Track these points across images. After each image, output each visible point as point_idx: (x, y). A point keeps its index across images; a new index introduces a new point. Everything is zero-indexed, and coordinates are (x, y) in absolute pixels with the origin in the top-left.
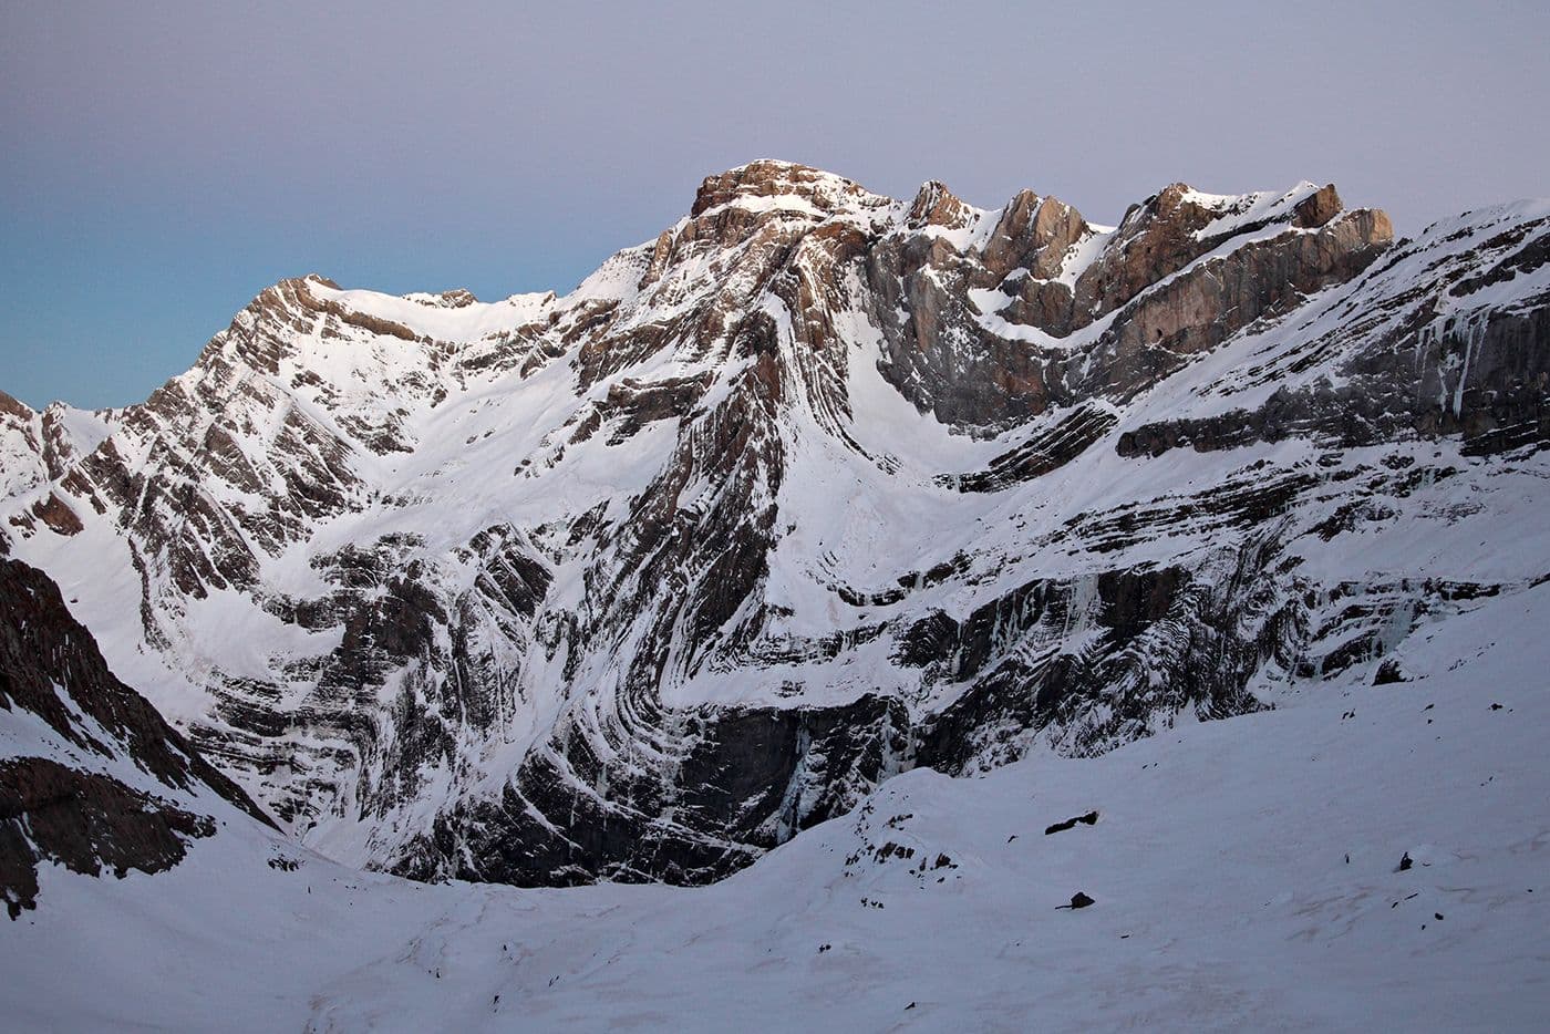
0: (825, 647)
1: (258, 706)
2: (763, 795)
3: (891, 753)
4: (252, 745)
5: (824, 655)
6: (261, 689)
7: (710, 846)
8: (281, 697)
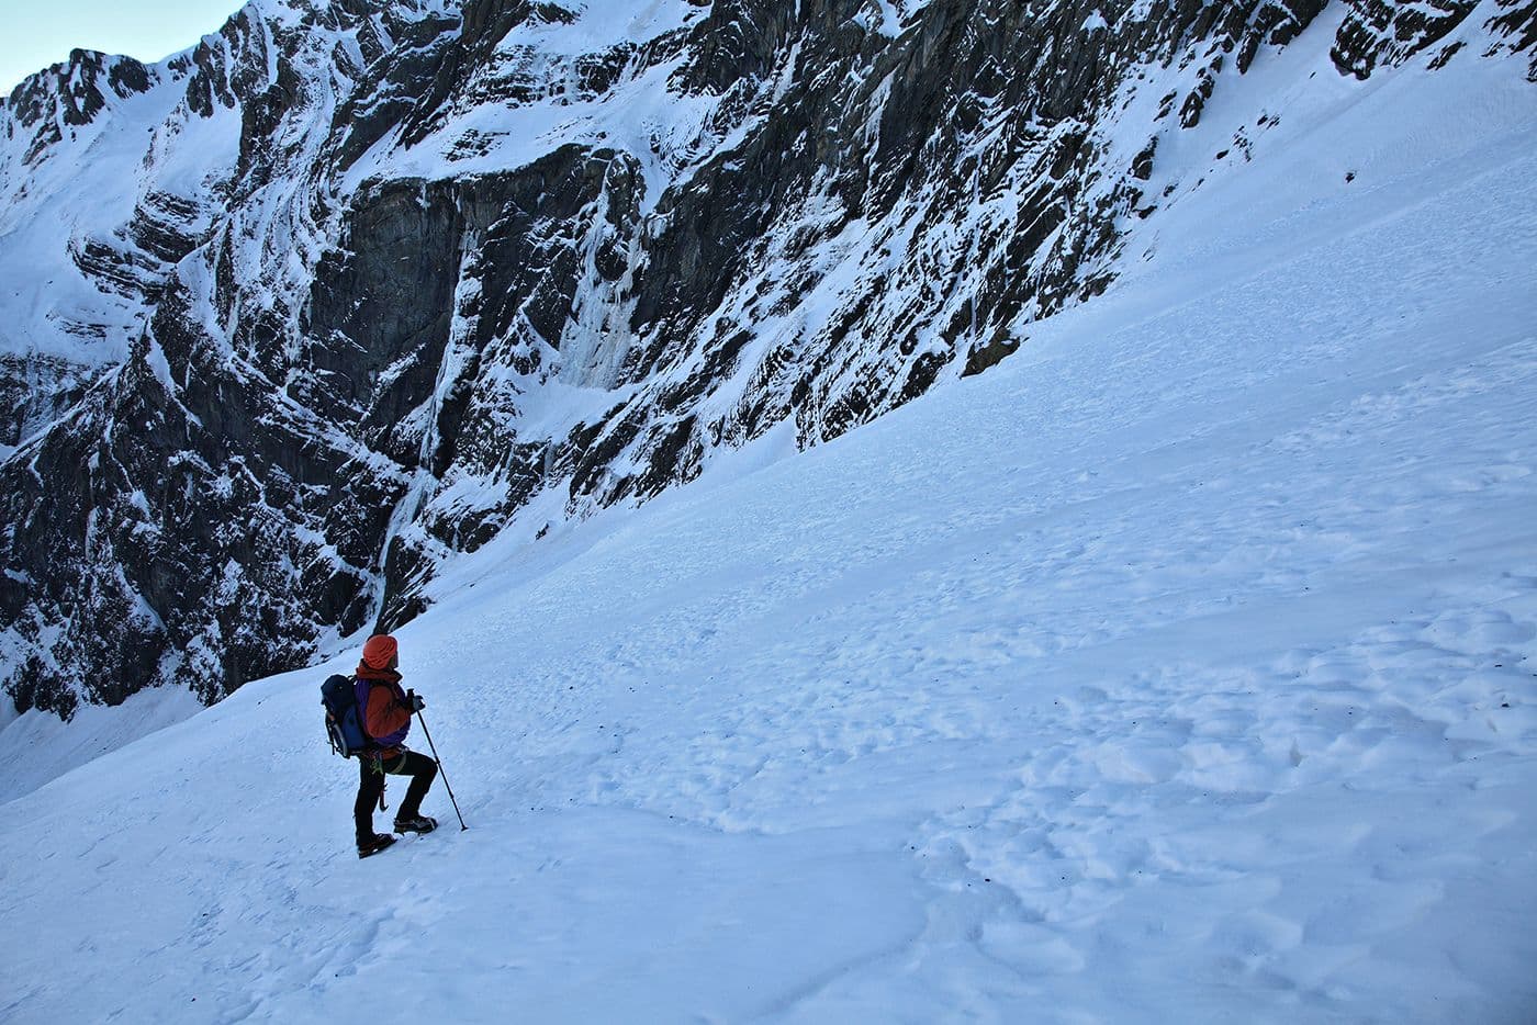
0: (584, 72)
1: (163, 225)
2: (409, 360)
3: (596, 284)
4: (149, 270)
5: (581, 87)
6: (175, 207)
7: (332, 446)
8: (195, 217)
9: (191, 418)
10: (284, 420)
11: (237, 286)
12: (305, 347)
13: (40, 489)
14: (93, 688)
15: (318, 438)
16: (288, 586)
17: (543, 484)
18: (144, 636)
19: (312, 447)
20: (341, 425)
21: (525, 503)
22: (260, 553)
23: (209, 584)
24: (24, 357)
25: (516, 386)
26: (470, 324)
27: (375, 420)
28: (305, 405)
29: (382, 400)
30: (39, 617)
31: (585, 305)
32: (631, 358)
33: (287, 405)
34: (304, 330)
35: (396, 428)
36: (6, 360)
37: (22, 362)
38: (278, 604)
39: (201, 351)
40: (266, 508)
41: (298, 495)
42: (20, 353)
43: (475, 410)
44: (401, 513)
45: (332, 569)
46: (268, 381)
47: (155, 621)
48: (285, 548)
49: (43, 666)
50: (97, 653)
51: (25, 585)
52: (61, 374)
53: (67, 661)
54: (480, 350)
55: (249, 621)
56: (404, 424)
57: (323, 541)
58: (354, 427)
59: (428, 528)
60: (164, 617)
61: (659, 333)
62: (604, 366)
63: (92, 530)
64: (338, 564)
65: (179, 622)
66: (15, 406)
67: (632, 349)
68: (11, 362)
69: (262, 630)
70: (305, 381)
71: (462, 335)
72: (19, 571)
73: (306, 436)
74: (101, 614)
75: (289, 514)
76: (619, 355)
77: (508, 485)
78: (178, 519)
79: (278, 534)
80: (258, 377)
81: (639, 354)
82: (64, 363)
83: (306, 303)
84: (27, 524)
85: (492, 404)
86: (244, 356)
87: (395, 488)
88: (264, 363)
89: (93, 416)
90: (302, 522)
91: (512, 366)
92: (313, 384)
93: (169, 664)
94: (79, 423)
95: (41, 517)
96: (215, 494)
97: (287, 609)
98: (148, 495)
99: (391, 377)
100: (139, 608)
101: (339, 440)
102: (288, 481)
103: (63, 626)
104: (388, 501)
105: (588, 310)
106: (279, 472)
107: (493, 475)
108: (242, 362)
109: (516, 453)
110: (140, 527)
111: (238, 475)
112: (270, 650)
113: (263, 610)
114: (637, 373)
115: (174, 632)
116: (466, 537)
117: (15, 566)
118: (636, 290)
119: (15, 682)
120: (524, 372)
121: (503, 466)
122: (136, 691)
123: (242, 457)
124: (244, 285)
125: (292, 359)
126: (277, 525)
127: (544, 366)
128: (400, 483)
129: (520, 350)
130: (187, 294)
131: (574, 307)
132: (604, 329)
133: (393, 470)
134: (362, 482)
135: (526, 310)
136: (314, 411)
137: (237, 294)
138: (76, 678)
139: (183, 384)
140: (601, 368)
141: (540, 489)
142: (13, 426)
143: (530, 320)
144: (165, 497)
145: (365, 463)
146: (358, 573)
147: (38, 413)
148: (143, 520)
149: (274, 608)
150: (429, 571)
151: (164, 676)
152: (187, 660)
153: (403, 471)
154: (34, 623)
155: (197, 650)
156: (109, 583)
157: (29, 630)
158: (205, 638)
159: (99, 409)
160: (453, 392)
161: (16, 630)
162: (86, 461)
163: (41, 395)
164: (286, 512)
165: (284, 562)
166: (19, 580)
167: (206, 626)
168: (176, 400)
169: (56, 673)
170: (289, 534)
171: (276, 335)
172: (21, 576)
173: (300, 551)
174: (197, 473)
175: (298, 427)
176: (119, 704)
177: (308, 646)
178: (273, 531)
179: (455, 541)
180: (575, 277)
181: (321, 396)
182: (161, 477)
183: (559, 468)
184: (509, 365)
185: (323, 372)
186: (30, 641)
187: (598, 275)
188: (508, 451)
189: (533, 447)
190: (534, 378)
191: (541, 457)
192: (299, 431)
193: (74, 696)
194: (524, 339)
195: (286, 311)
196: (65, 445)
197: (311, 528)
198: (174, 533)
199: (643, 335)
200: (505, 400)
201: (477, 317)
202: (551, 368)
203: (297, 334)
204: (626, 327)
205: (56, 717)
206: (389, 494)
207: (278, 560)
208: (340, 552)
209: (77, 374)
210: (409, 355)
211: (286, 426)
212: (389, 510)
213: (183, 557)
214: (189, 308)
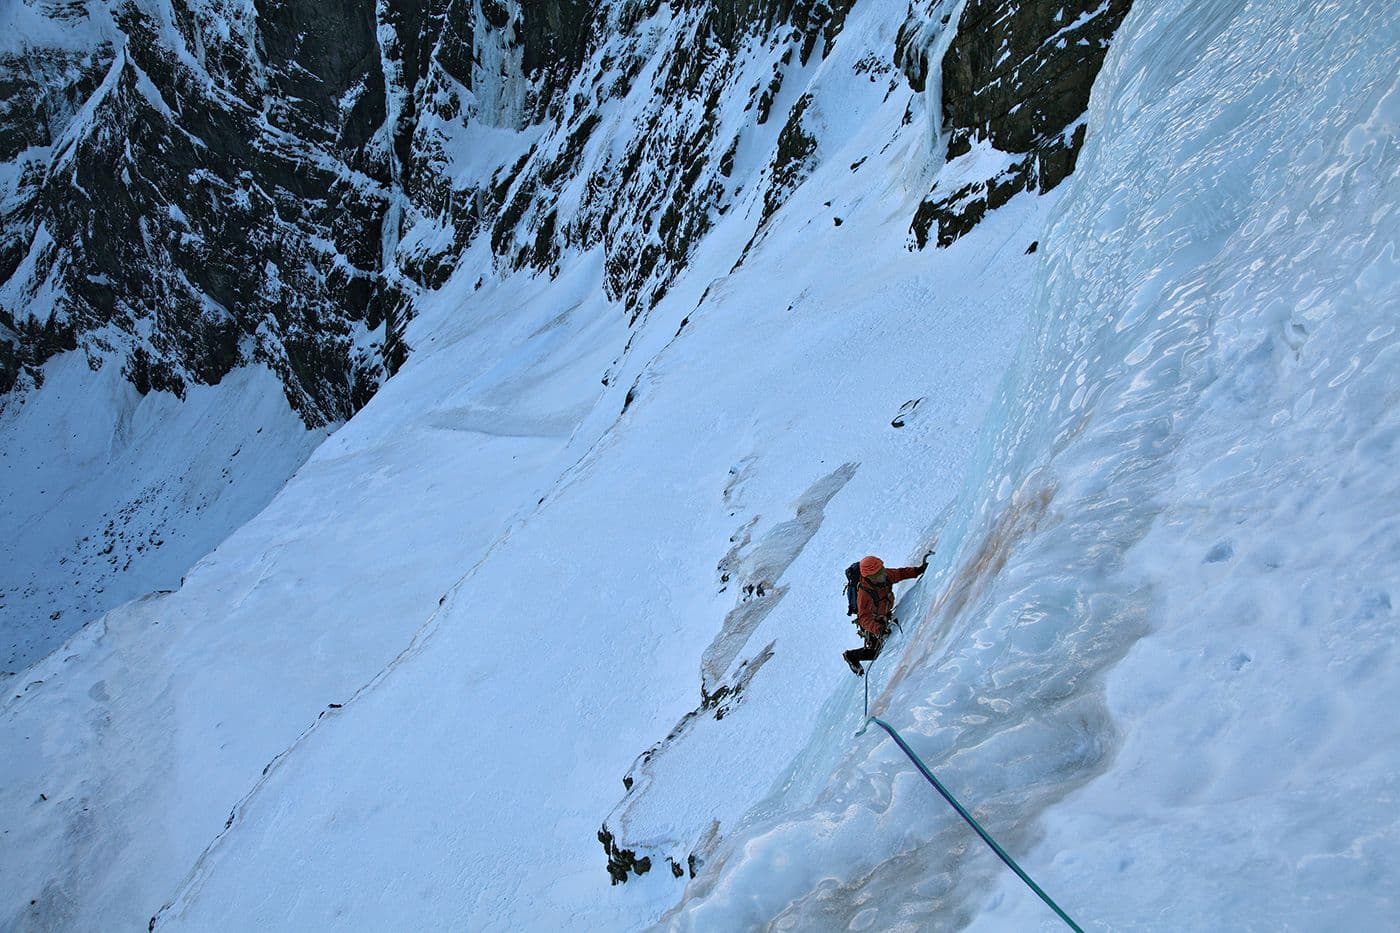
9: (196, 141)
10: (273, 147)
11: (192, 13)
12: (270, 77)
13: (89, 203)
14: (193, 372)
15: (306, 159)
16: (318, 289)
17: (478, 228)
18: (219, 329)
19: (304, 169)
20: (321, 145)
21: (468, 246)
22: (288, 263)
23: (257, 279)
24: (22, 54)
25: (445, 134)
26: (397, 67)
27: (346, 142)
28: (286, 131)
29: (348, 126)
30: (130, 313)
31: (484, 50)
32: (530, 100)
33: (271, 133)
34: (264, 61)
35: (366, 149)
36: (6, 62)
37: (22, 60)
38: (314, 305)
39: (182, 80)
40: (282, 223)
41: (304, 209)
42: (17, 51)
43: (416, 159)
44: (389, 225)
45: (348, 276)
46: (248, 107)
47: (224, 314)
48: (307, 257)
49: (147, 355)
50: (185, 343)
51: (108, 286)
52: (63, 66)
53: (165, 350)
54: (411, 90)
55: (296, 320)
56: (371, 145)
57: (335, 250)
58: (332, 147)
59: (401, 270)
60: (231, 309)
61: (546, 81)
62: (510, 107)
63: (146, 236)
64: (351, 271)
65: (244, 313)
66: (35, 107)
67: (528, 93)
68: (12, 62)
69: (307, 327)
70: (279, 107)
71: (393, 77)
72: (98, 275)
73: (295, 159)
74: (179, 313)
75: (302, 227)
76: (519, 99)
77: (453, 228)
78: (214, 229)
79: (298, 245)
80: (239, 104)
81: (534, 99)
82: (61, 54)
83: (257, 36)
84: (90, 234)
85: (427, 154)
86: (221, 84)
87: (379, 204)
88: (239, 89)
89: (110, 131)
90: (314, 232)
91: (437, 115)
92: (287, 110)
93: (247, 347)
94: (100, 139)
95: (99, 227)
96: (237, 207)
97: (323, 309)
98: (183, 207)
99: (349, 105)
100: (208, 305)
101: (324, 161)
102: (292, 198)
103: (152, 318)
104: (376, 215)
105: (487, 56)
106: (283, 193)
107: (441, 218)
108: (221, 91)
109: (455, 200)
110: (185, 239)
111: (251, 189)
112: (319, 341)
113: (305, 310)
114: (536, 115)
115: (242, 321)
116: (431, 277)
117: (95, 271)
118: (519, 39)
119: (130, 371)
120: (448, 118)
121: (447, 211)
122: (228, 371)
123: (249, 172)
124: (198, 11)
125: (262, 88)
126: (295, 238)
127: (464, 108)
128: (381, 198)
129: (441, 97)
130: (151, 22)
131: (475, 54)
132: (503, 73)
133: (372, 188)
134: (351, 200)
135: (437, 58)
136: (295, 135)
137: (195, 21)
138: (177, 363)
139: (178, 111)
140: (508, 110)
141: (477, 232)
142: (40, 127)
143: (443, 66)
144: (197, 208)
145: (349, 182)
146: (369, 276)
147: (57, 110)
148: (186, 231)
149: (312, 308)
150: (410, 307)
151: (246, 357)
152: (259, 343)
153: (382, 187)
154: (128, 318)
155: (264, 336)
156: (177, 287)
157: (125, 324)
158: (268, 325)
159: (112, 123)
160: (399, 129)
161: (115, 324)
162: (120, 178)
163: (53, 90)
164: (298, 224)
165: (309, 269)
166: (101, 283)
167: (266, 315)
168: (176, 125)
169: (159, 360)
170: (307, 244)
171: (241, 65)
172: (102, 279)
173: (320, 259)
174: (218, 190)
175: (286, 153)
176: (218, 383)
177: (347, 340)
178: (293, 243)
179: (423, 280)
180: (470, 25)
181: (297, 121)
182: (188, 193)
183: (487, 214)
184: (434, 113)
185: (292, 99)
186: (130, 333)
187: (487, 23)
188: (448, 197)
189: (466, 193)
190: (457, 122)
191: (473, 203)
192: (289, 156)
193: (181, 379)
194: (442, 86)
195: (241, 40)
196: (96, 162)
197: (323, 237)
198: (216, 242)
199: (535, 81)
200: (437, 148)
201: (400, 62)
202: (469, 110)
203: (258, 64)
204: (520, 73)
205: (172, 395)
206: (376, 209)
207: (304, 267)
208: (350, 261)
209: (77, 64)
210: (358, 84)
211: (276, 152)
212: (379, 223)
213: (229, 260)
214: (157, 36)
